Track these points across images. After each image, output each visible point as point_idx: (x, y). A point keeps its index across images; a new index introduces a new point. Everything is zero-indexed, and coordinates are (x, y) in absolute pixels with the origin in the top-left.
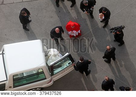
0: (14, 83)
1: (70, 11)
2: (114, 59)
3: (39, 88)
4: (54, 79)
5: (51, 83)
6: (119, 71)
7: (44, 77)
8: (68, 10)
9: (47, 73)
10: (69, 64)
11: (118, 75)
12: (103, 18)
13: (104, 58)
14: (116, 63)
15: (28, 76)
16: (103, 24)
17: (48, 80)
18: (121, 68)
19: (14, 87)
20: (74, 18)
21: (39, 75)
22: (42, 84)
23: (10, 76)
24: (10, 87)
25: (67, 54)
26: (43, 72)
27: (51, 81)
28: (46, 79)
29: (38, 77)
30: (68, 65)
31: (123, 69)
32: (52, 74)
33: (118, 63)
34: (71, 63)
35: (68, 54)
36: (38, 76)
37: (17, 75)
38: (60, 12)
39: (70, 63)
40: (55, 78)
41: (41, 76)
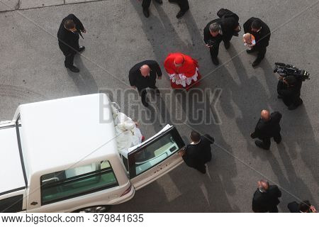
1: (175, 26)
2: (278, 140)
3: (102, 206)
4: (135, 185)
5: (130, 194)
6: (290, 169)
7: (112, 180)
8: (170, 25)
9: (120, 172)
10: (171, 150)
11: (287, 177)
12: (254, 43)
13: (253, 136)
14: (282, 149)
16: (253, 59)
17: (123, 186)
18: (294, 163)
19: (42, 204)
20: (185, 43)
21: (102, 176)
22: (109, 197)
23: (33, 177)
24: (34, 203)
25: (167, 127)
26: (110, 170)
27: (129, 190)
28: (117, 184)
29: (98, 181)
30: (170, 153)
31: (297, 164)
33: (287, 149)
34: (177, 148)
35: (170, 127)
36: (100, 177)
38: (151, 28)
39: (174, 148)
40: (140, 183)
41: (107, 178)
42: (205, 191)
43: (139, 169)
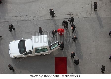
0: (35, 51)
7: (47, 50)
9: (49, 49)
15: (41, 49)
23: (34, 48)
24: (34, 53)
25: (57, 42)
26: (47, 48)
27: (50, 52)
32: (51, 49)
37: (37, 48)
39: (58, 45)
40: (52, 51)
41: (46, 50)
42: (63, 53)
43: (52, 48)
